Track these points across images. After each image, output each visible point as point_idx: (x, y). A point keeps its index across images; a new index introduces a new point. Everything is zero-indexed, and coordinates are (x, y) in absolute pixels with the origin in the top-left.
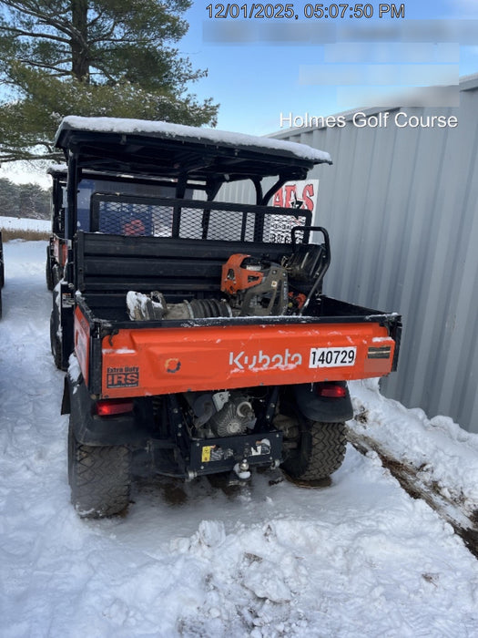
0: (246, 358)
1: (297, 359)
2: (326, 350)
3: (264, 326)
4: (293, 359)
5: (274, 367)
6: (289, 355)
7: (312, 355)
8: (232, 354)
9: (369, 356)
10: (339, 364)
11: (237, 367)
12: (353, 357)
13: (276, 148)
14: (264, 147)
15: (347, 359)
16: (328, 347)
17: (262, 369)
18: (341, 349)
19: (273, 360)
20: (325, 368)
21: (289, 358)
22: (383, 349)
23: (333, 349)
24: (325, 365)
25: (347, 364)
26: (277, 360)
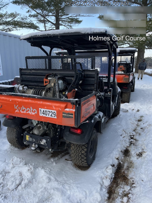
0: (19, 107)
1: (35, 111)
2: (45, 110)
3: (24, 97)
4: (33, 111)
5: (28, 112)
6: (32, 109)
7: (40, 111)
8: (15, 105)
9: (63, 116)
10: (50, 116)
11: (17, 110)
12: (55, 115)
13: (73, 32)
14: (68, 33)
15: (53, 115)
16: (45, 109)
17: (24, 112)
18: (50, 111)
19: (27, 110)
20: (45, 117)
21: (32, 111)
22: (69, 114)
23: (47, 110)
24: (45, 116)
25: (53, 117)
26: (28, 110)
